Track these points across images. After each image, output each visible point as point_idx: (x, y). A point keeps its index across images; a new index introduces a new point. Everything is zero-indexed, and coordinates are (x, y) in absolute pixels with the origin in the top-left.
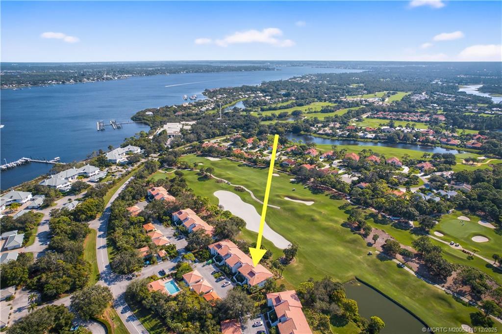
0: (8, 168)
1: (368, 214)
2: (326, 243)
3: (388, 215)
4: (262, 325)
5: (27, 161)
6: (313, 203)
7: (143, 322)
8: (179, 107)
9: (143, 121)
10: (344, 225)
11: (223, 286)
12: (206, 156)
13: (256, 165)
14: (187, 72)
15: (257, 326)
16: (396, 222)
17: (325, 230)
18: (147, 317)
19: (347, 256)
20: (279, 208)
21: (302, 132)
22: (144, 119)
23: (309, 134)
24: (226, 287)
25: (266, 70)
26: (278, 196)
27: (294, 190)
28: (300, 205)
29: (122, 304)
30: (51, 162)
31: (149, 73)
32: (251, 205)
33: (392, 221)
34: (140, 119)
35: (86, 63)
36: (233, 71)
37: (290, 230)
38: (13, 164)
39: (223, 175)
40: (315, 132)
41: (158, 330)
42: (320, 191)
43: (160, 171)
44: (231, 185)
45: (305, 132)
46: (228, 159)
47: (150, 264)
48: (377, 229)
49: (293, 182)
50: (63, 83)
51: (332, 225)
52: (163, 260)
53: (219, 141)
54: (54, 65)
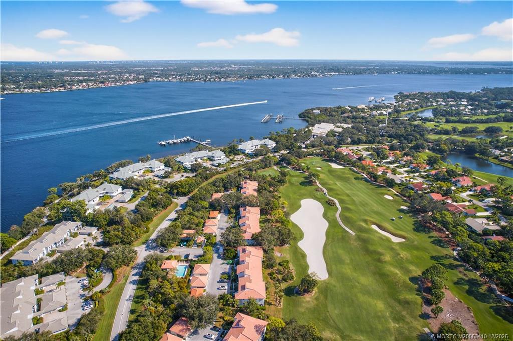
0: (174, 143)
1: (467, 279)
2: (367, 293)
3: (501, 292)
4: (212, 339)
5: (188, 140)
6: (403, 240)
7: (138, 289)
8: (352, 108)
9: (306, 118)
10: (414, 280)
11: (218, 289)
12: (332, 161)
13: (376, 181)
14: (399, 73)
15: (207, 338)
16: (508, 305)
17: (382, 276)
18: (143, 287)
19: (379, 317)
20: (354, 234)
21: (477, 155)
22: (308, 117)
23: (486, 158)
24: (220, 291)
25: (507, 73)
26: (365, 221)
27: (393, 220)
28: (382, 239)
29: (139, 269)
30: (203, 143)
31: (356, 72)
32: (327, 222)
33: (500, 302)
34: (304, 116)
35: (308, 60)
36: (456, 73)
37: (340, 261)
38: (179, 141)
39: (329, 185)
40: (497, 157)
41: (140, 300)
42: (427, 230)
43: (275, 168)
44: (328, 196)
45: (480, 155)
46: (350, 169)
47: (186, 245)
48: (461, 302)
49: (401, 211)
50: (273, 77)
51: (397, 274)
52: (198, 246)
53: (360, 149)
54: (280, 62)
